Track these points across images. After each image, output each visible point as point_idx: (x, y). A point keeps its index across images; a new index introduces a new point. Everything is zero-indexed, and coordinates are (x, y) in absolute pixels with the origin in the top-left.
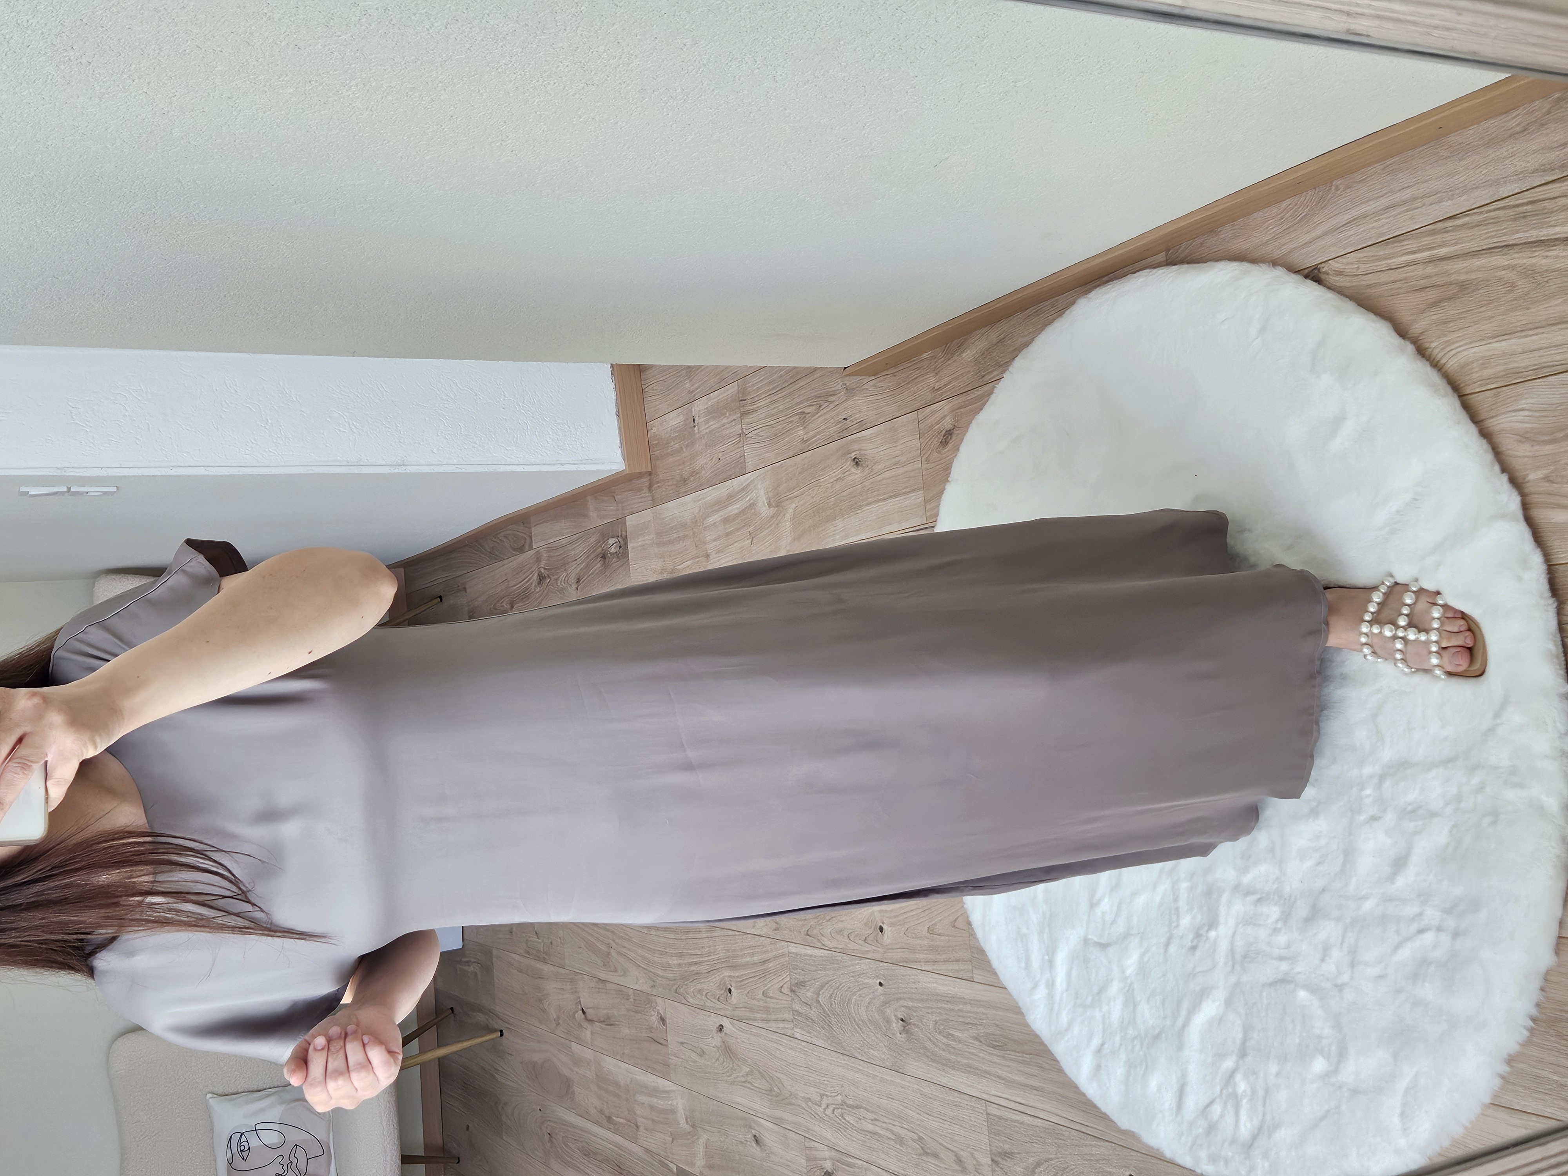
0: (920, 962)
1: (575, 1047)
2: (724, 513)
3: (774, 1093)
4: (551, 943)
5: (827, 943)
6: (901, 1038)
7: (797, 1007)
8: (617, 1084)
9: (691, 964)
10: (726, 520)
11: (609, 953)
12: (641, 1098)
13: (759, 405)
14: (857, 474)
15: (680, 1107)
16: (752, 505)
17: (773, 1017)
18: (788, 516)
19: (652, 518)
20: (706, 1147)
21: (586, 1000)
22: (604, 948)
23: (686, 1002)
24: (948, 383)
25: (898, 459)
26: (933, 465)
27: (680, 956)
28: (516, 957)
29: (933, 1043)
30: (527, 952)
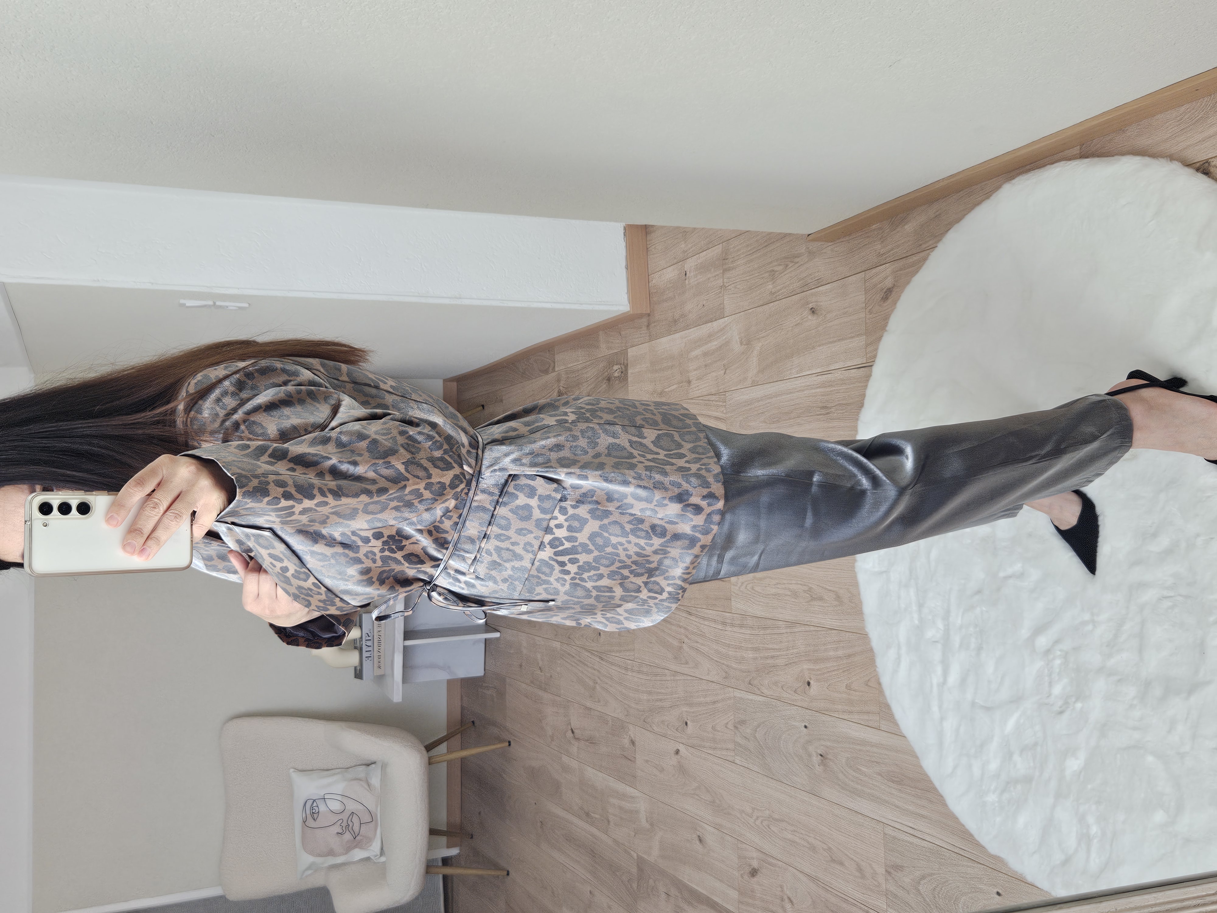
0: (837, 711)
1: (565, 759)
2: (704, 348)
3: (716, 805)
4: (551, 677)
5: (766, 691)
6: (819, 769)
7: (739, 740)
8: (595, 789)
9: (657, 700)
10: (706, 354)
11: (594, 688)
12: (613, 800)
13: (738, 263)
14: (812, 321)
15: (642, 809)
16: (727, 343)
17: (719, 746)
18: (755, 353)
19: (648, 349)
20: (661, 842)
21: (575, 723)
22: (591, 683)
23: (651, 730)
24: (892, 250)
25: (846, 310)
26: (875, 316)
27: (650, 693)
28: (524, 686)
29: (845, 775)
30: (532, 682)
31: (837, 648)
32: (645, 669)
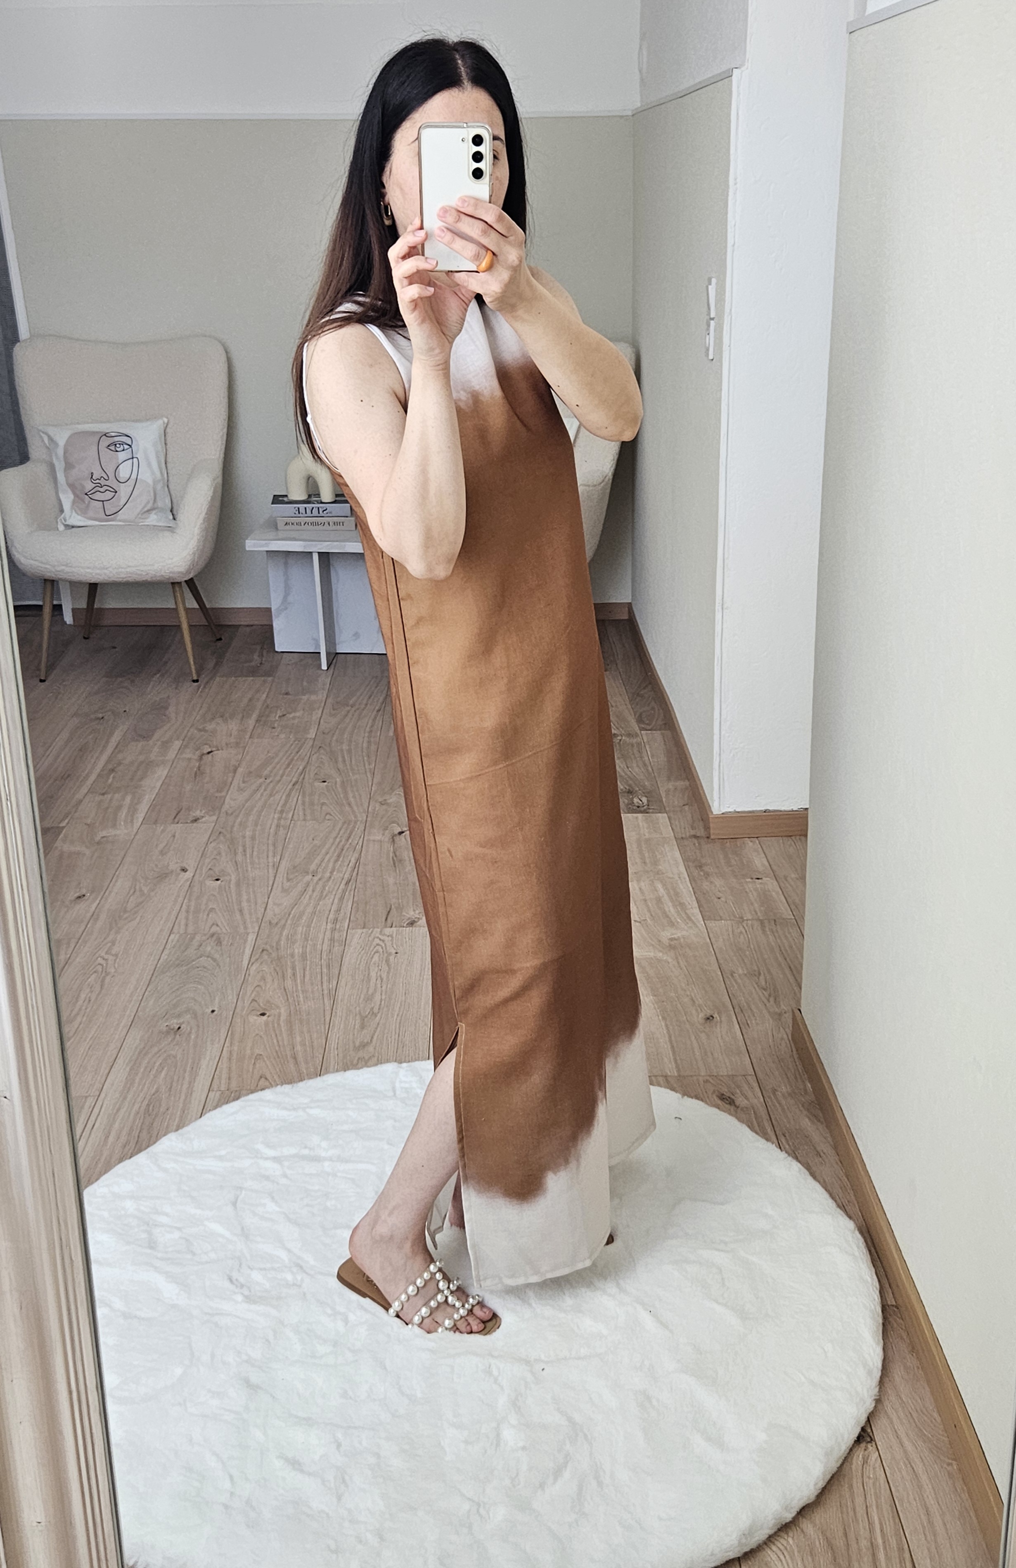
0: (231, 1046)
1: (177, 744)
2: (666, 899)
3: (122, 914)
4: (274, 728)
5: (253, 968)
6: (163, 1026)
7: (198, 938)
8: (141, 779)
9: (244, 846)
10: (659, 900)
11: (261, 777)
12: (128, 799)
13: (770, 936)
14: (697, 1017)
15: (118, 832)
16: (672, 924)
17: (191, 917)
18: (661, 955)
19: (664, 835)
20: (79, 853)
21: (219, 756)
22: (266, 772)
23: (211, 840)
24: (780, 1104)
25: (709, 1054)
26: (702, 1086)
27: (253, 838)
28: (265, 696)
29: (156, 1054)
30: (267, 706)
31: (305, 1045)
32: (282, 832)
